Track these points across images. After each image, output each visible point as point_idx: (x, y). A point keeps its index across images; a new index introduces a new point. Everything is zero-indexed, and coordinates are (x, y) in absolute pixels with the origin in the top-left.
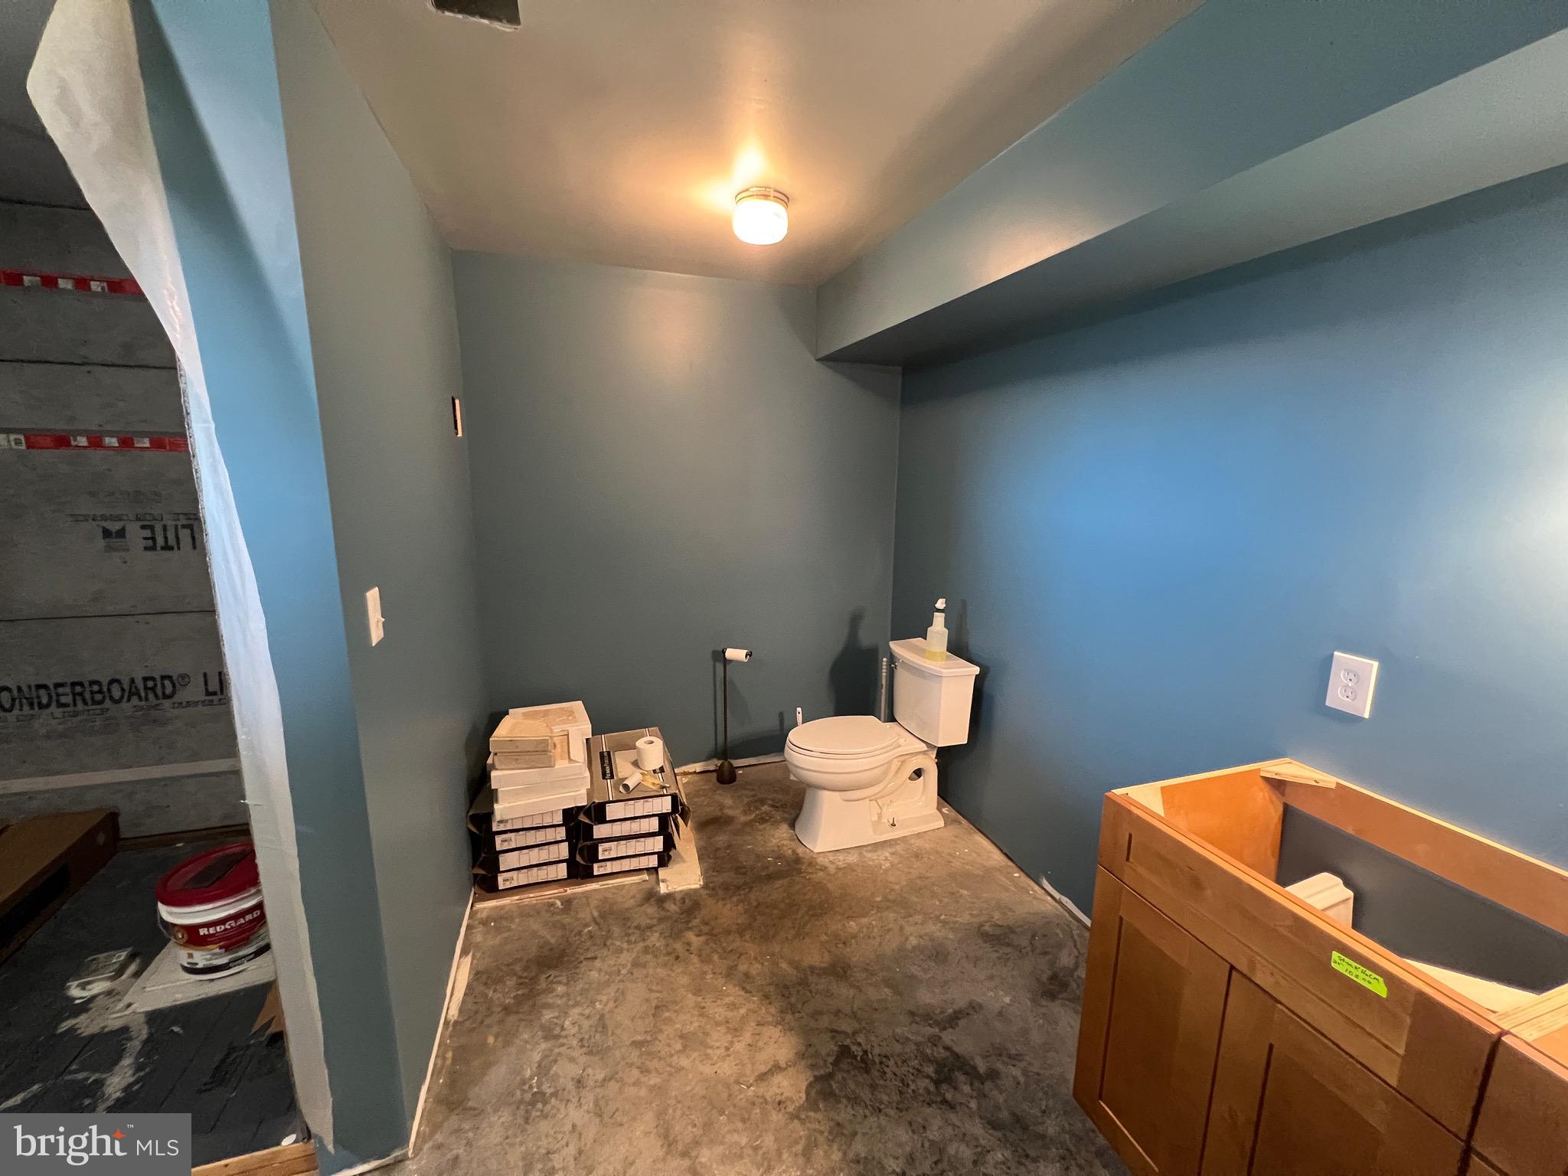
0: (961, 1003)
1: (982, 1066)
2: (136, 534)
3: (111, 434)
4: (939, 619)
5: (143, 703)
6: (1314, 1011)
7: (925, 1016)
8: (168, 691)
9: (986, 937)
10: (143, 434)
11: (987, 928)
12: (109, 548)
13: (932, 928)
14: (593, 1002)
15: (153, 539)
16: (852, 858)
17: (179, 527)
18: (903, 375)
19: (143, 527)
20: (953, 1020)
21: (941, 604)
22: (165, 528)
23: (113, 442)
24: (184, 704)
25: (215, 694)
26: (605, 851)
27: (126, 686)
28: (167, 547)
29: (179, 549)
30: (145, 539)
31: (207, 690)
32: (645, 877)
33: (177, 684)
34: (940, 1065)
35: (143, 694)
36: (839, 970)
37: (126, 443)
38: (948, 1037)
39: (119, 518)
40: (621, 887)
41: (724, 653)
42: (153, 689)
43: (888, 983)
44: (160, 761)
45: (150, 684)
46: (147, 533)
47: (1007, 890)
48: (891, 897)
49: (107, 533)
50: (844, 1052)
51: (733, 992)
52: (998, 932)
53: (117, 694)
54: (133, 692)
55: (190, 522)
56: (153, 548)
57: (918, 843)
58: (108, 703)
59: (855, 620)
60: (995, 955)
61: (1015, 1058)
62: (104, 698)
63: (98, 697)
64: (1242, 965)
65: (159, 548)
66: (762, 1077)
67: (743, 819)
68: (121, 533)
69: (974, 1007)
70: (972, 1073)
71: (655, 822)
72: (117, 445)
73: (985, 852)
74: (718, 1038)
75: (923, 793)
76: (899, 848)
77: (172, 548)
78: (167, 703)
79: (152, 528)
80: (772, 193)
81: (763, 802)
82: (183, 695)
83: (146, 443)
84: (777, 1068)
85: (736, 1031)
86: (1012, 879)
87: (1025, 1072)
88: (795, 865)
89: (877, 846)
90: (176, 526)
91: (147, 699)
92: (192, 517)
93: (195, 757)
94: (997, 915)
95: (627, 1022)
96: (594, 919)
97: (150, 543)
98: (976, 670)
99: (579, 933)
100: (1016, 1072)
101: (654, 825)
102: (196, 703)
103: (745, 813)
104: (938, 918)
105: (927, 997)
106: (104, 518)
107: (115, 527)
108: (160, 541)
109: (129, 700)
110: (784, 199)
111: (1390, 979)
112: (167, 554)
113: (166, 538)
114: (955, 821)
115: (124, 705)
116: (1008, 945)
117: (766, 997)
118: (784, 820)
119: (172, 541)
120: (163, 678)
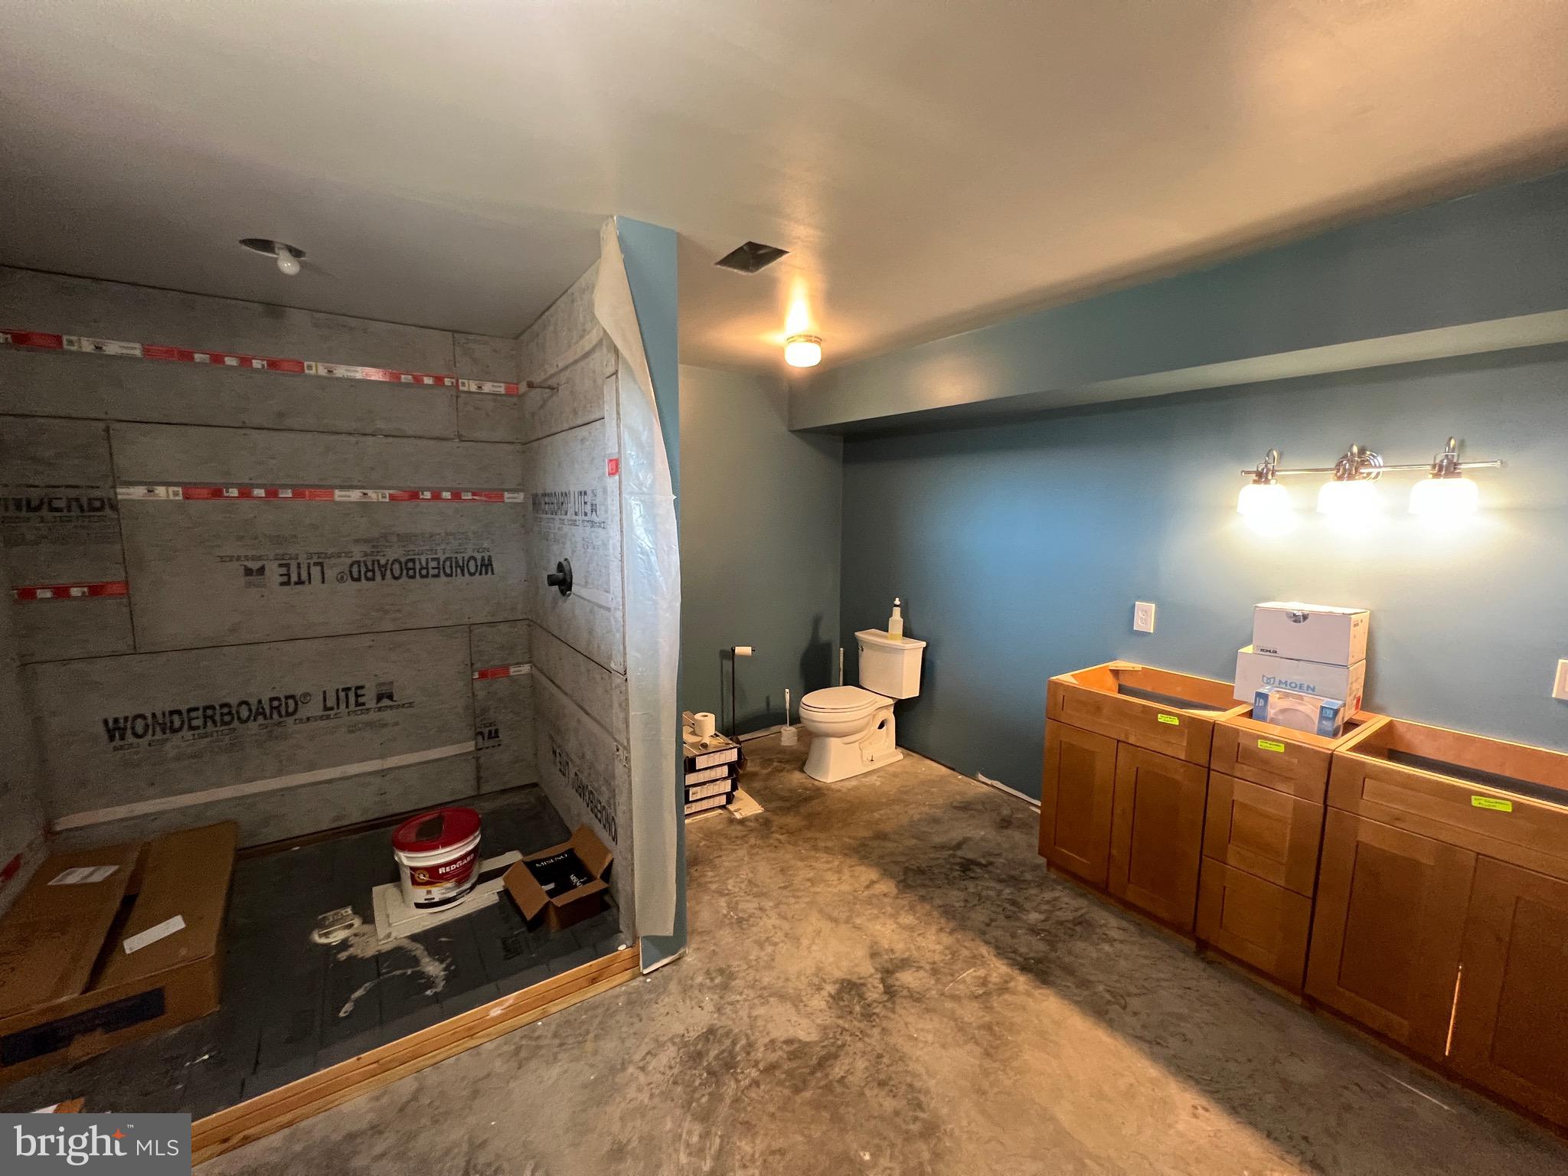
0: (960, 838)
1: (983, 861)
2: (274, 572)
3: (259, 486)
4: (897, 611)
5: (269, 721)
6: (1155, 745)
7: (943, 847)
8: (291, 709)
9: (956, 808)
10: (285, 487)
11: (955, 804)
12: (249, 585)
13: (926, 809)
14: (738, 876)
15: (288, 575)
16: (854, 783)
17: (312, 565)
18: (845, 442)
19: (281, 565)
20: (959, 846)
21: (897, 602)
22: (299, 566)
23: (260, 492)
24: (305, 720)
25: (332, 709)
26: (694, 794)
27: (254, 708)
28: (300, 582)
29: (310, 583)
30: (281, 575)
31: (325, 706)
32: (720, 811)
33: (299, 703)
34: (962, 865)
35: (268, 714)
36: (881, 836)
37: (272, 493)
38: (959, 853)
39: (260, 558)
40: (707, 820)
41: (734, 651)
42: (278, 708)
43: (913, 837)
44: (280, 773)
45: (276, 703)
46: (283, 570)
47: (958, 785)
48: (891, 798)
49: (248, 572)
50: (907, 870)
51: (824, 857)
52: (962, 805)
53: (244, 713)
54: (261, 712)
55: (320, 560)
56: (287, 583)
57: (891, 769)
58: (236, 723)
59: (817, 622)
60: (967, 816)
61: (999, 855)
62: (233, 719)
63: (227, 718)
64: (1122, 738)
65: (292, 584)
66: (868, 887)
67: (765, 771)
68: (261, 571)
69: (966, 840)
70: (979, 864)
71: (725, 769)
72: (264, 495)
73: (934, 769)
74: (831, 877)
75: (887, 737)
76: (881, 773)
77: (303, 583)
78: (290, 720)
79: (287, 566)
80: (813, 339)
81: (771, 760)
82: (304, 712)
83: (289, 494)
84: (873, 883)
85: (839, 872)
86: (959, 780)
87: (1007, 860)
88: (818, 792)
89: (866, 774)
90: (309, 564)
91: (271, 718)
92: (323, 556)
93: (312, 767)
94: (958, 797)
95: (769, 881)
96: (702, 838)
97: (285, 579)
98: (924, 644)
99: (698, 846)
100: (1002, 860)
101: (725, 771)
102: (316, 719)
103: (763, 767)
104: (924, 804)
105: (937, 840)
106: (247, 558)
107: (254, 565)
108: (294, 578)
109: (255, 720)
110: (818, 340)
111: (1179, 716)
112: (299, 587)
113: (299, 575)
114: (908, 755)
115: (251, 724)
116: (972, 810)
117: (846, 855)
118: (795, 769)
119: (304, 576)
120: (287, 698)
